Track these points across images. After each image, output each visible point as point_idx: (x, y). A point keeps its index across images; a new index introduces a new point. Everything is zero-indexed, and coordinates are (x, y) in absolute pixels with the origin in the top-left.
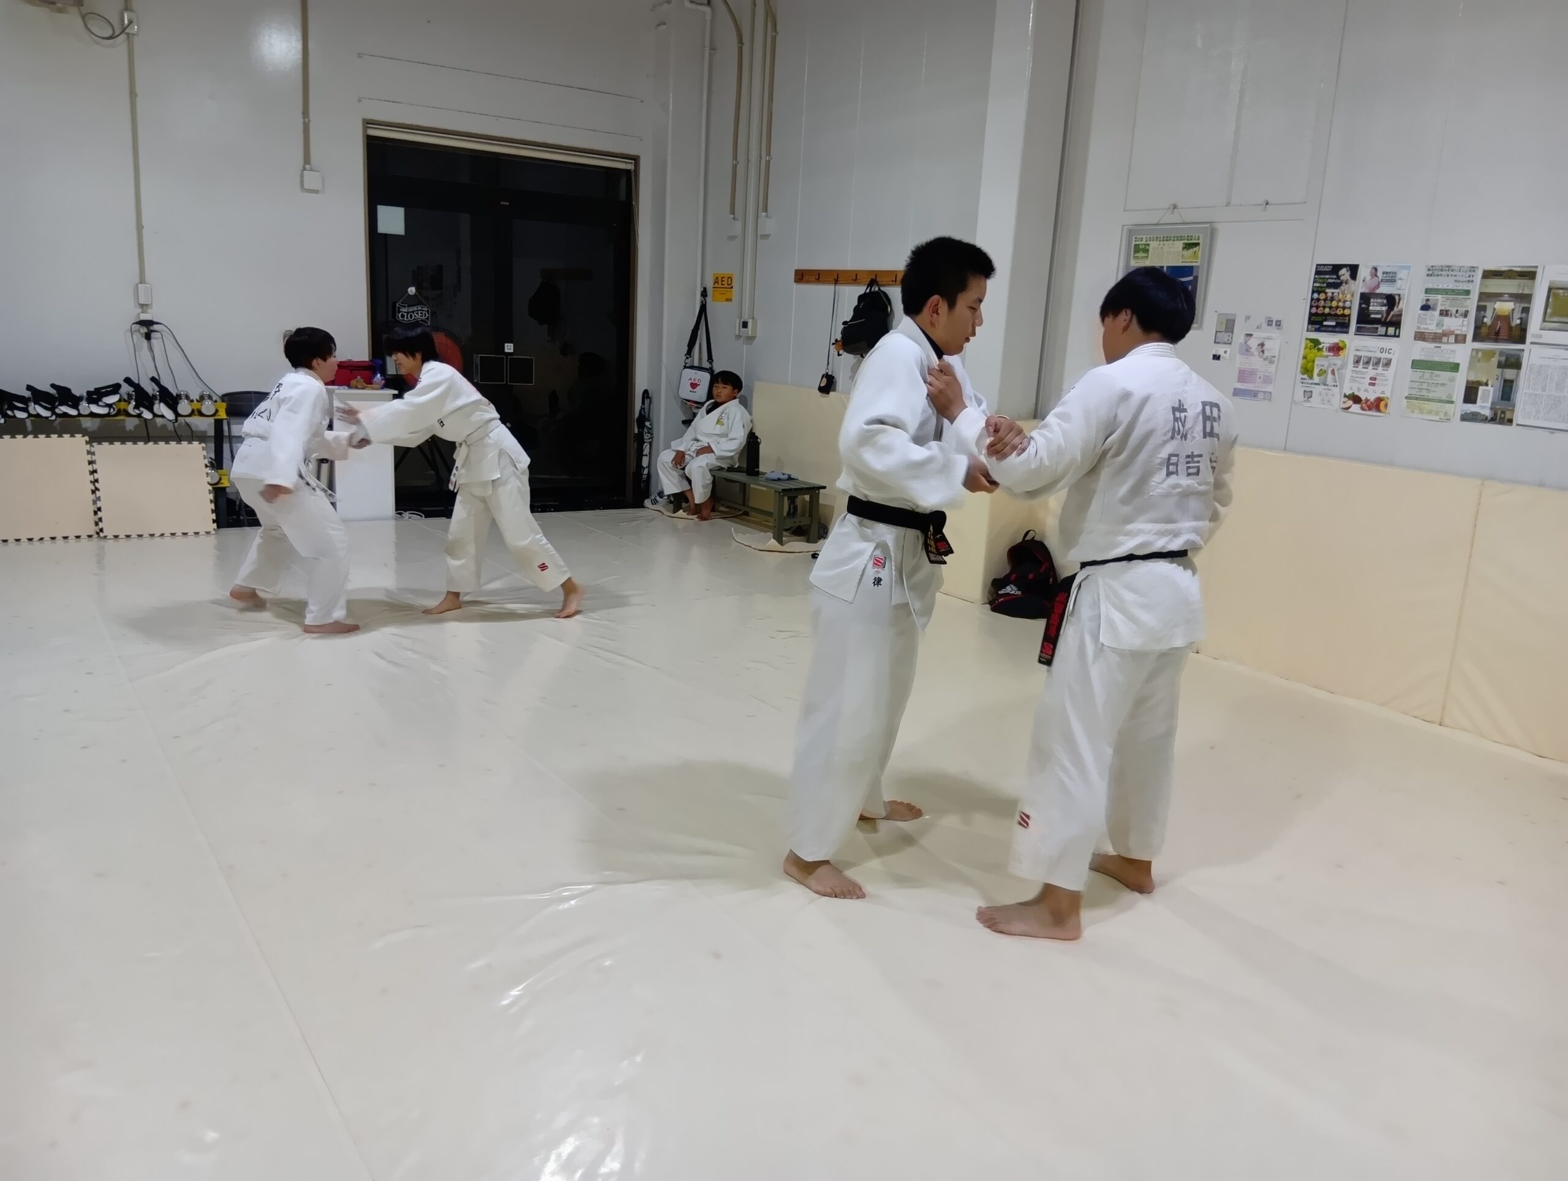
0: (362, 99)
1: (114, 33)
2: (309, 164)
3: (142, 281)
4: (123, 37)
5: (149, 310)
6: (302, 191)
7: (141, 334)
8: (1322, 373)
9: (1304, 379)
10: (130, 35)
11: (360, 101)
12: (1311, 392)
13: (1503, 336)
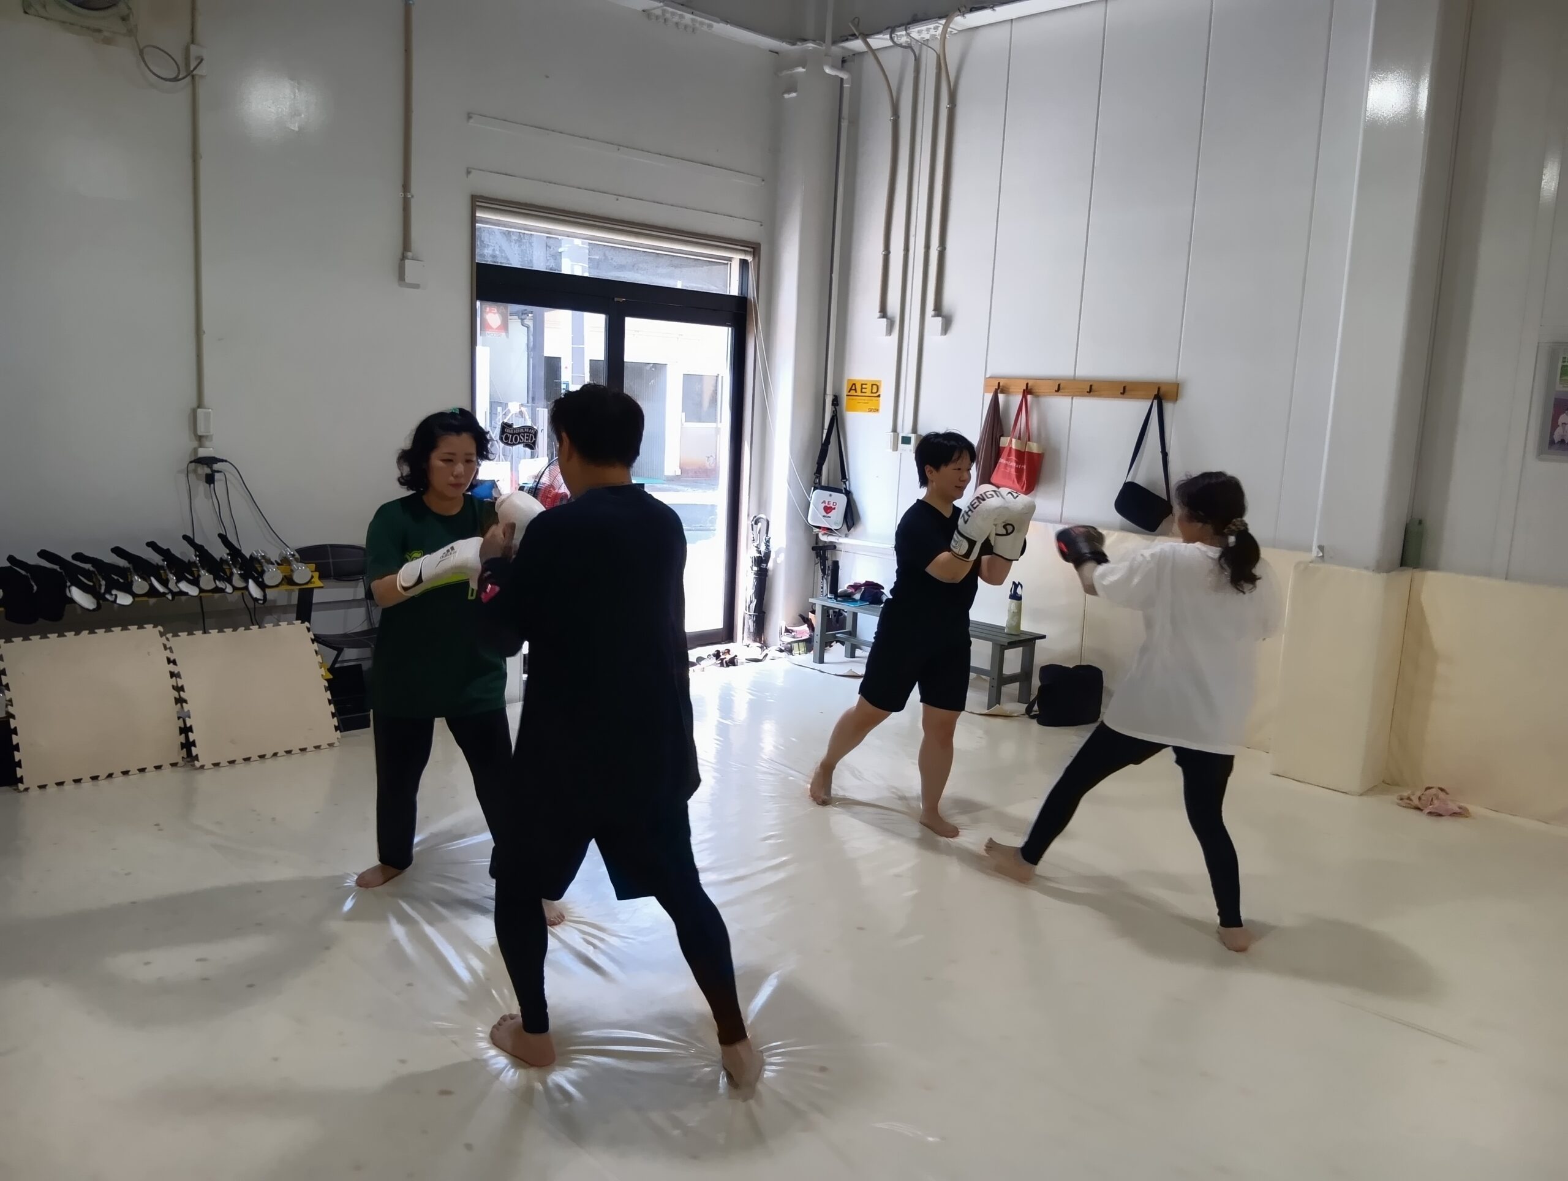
0: (473, 171)
1: (179, 73)
2: (410, 251)
3: (200, 405)
4: (189, 79)
5: (207, 443)
6: (400, 285)
7: (198, 476)
10: (197, 78)
11: (468, 172)
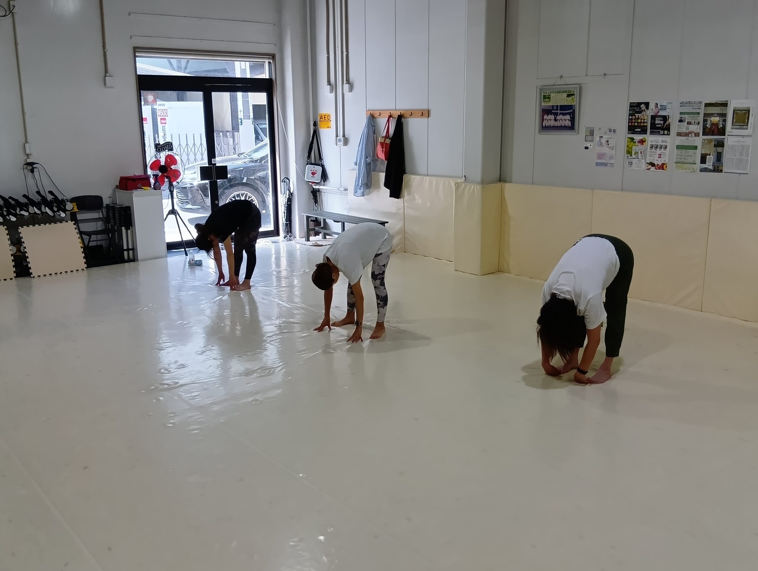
1: (6, 13)
2: (108, 73)
3: (26, 142)
4: (11, 14)
5: (30, 157)
6: (104, 87)
7: (28, 170)
8: (636, 153)
9: (628, 156)
10: (14, 14)
11: (131, 38)
12: (632, 162)
13: (716, 132)
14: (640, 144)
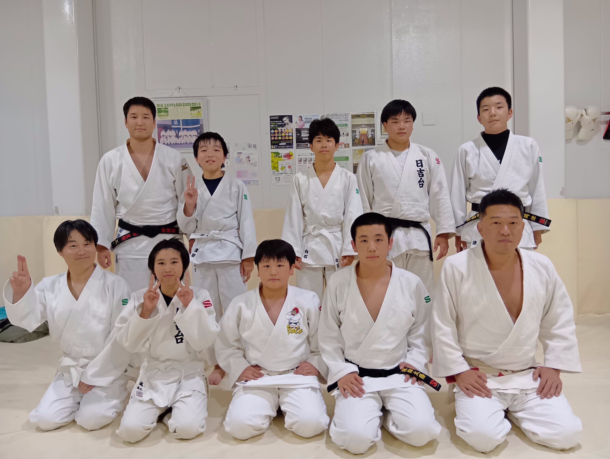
8: (283, 168)
9: (274, 172)
12: (279, 178)
13: (366, 143)
14: (287, 159)
